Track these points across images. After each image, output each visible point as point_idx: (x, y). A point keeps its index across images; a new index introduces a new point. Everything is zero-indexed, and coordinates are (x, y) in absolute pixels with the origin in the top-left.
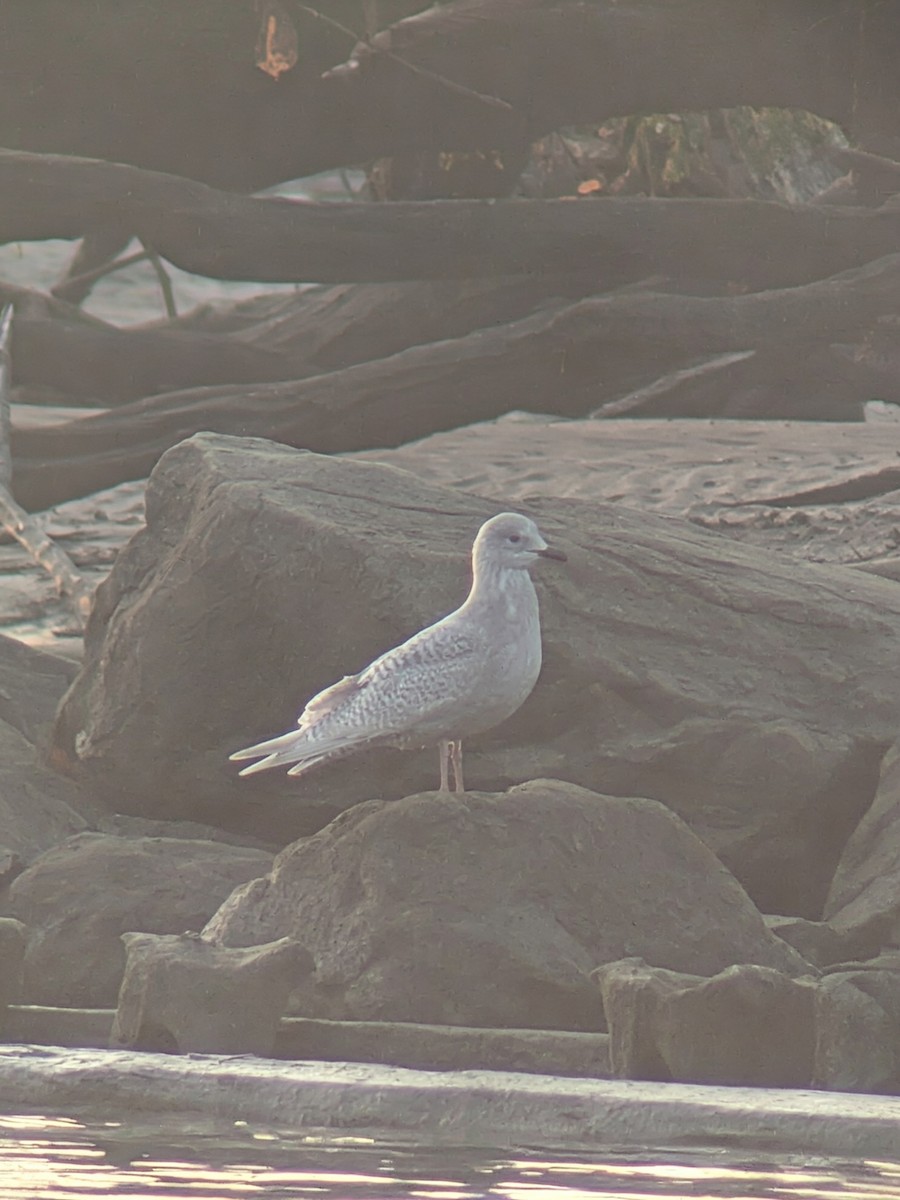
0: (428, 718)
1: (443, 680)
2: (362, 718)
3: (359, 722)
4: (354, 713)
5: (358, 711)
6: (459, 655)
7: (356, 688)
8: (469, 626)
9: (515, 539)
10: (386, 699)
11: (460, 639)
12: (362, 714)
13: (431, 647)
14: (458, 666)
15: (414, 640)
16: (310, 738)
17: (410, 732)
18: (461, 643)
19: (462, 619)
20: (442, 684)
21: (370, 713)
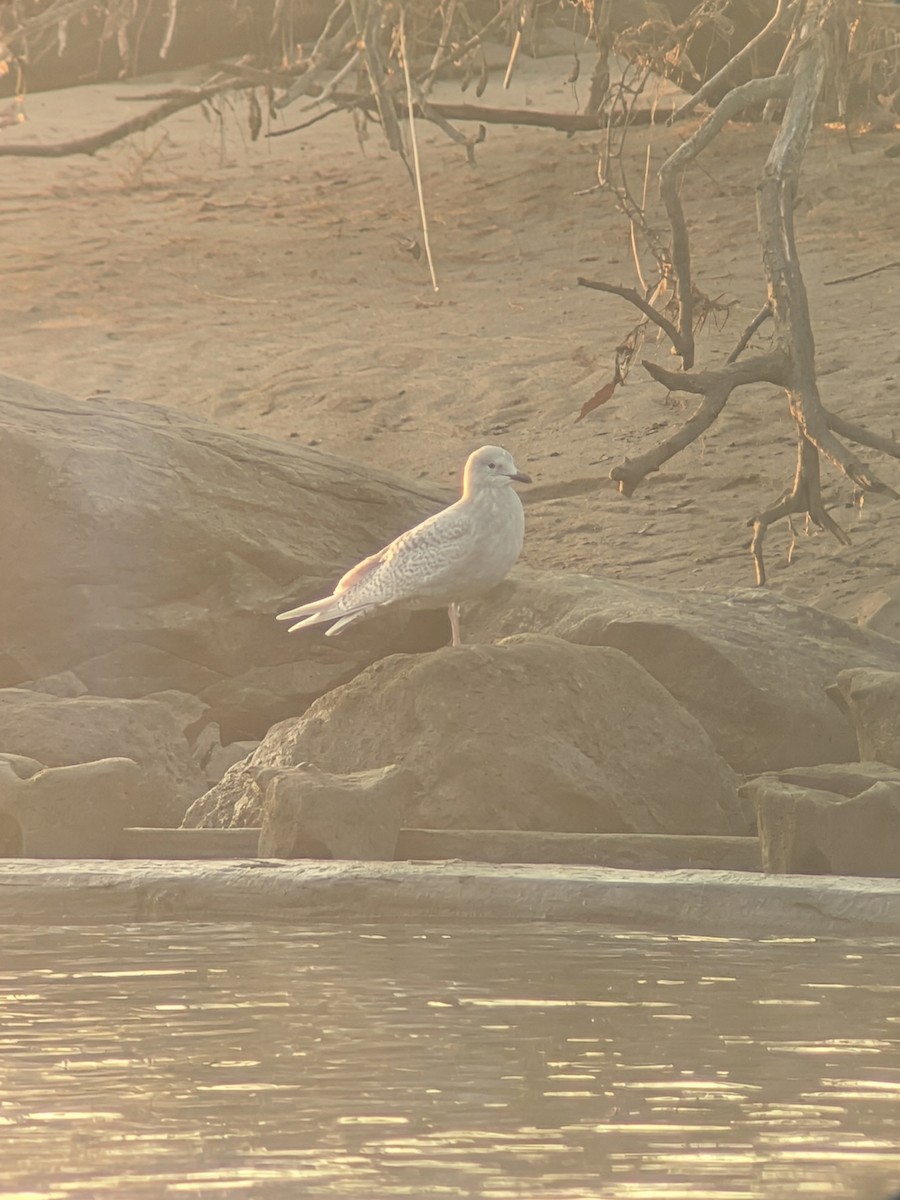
0: (431, 585)
1: (440, 557)
2: (382, 590)
3: (379, 593)
4: (375, 584)
5: (378, 583)
6: (454, 538)
7: (376, 564)
8: (464, 517)
9: (492, 466)
10: (400, 574)
11: (455, 526)
12: (381, 586)
13: (433, 531)
14: (455, 546)
15: (421, 526)
16: (341, 605)
17: (416, 597)
18: (456, 528)
19: (459, 511)
20: (440, 560)
21: (387, 584)
